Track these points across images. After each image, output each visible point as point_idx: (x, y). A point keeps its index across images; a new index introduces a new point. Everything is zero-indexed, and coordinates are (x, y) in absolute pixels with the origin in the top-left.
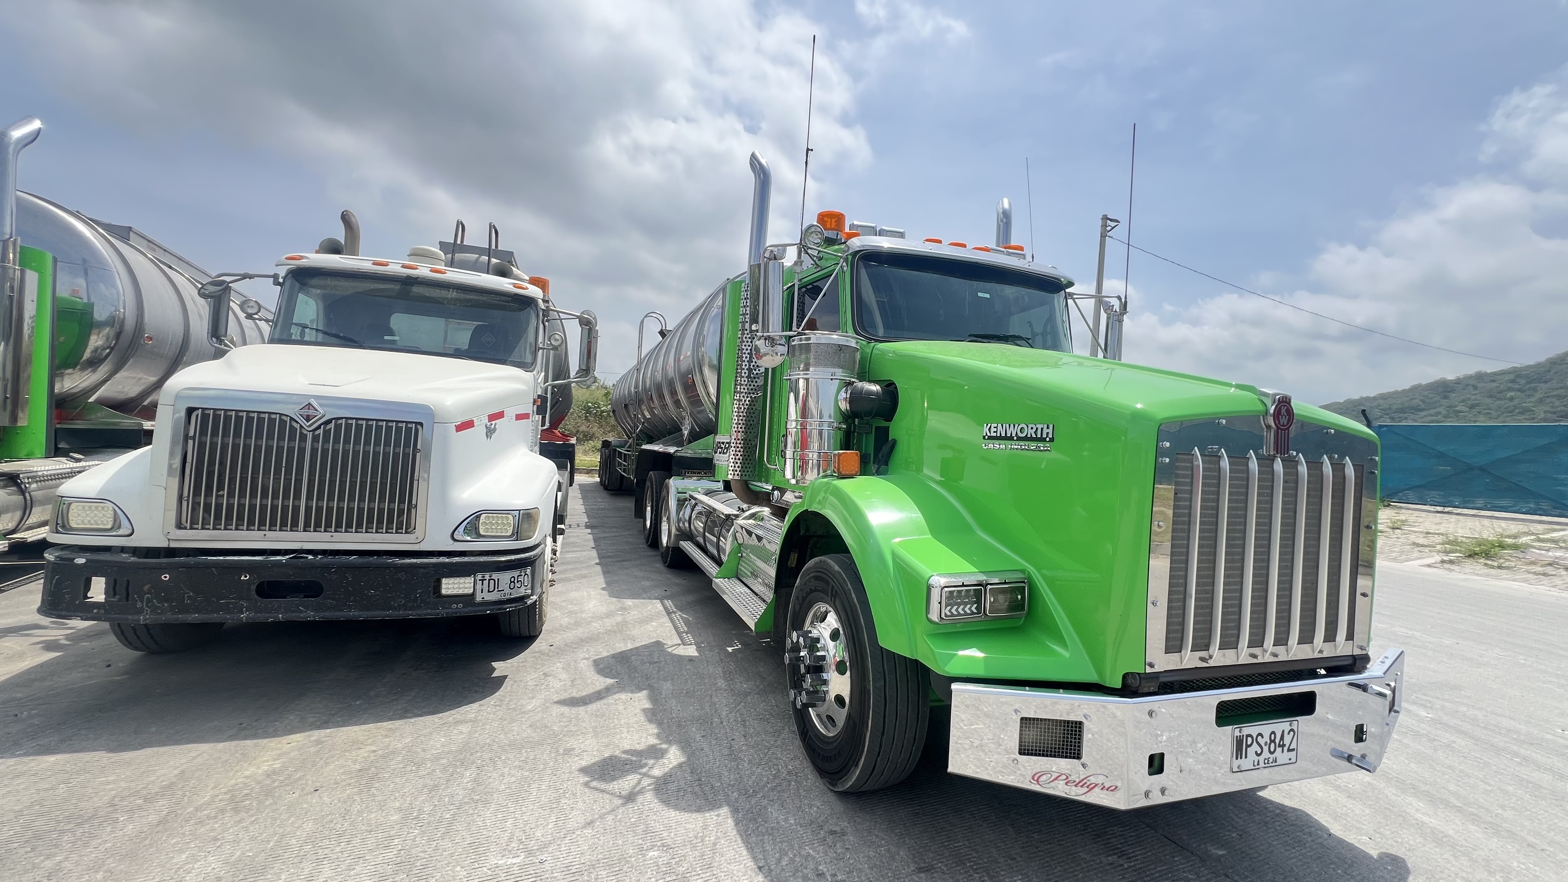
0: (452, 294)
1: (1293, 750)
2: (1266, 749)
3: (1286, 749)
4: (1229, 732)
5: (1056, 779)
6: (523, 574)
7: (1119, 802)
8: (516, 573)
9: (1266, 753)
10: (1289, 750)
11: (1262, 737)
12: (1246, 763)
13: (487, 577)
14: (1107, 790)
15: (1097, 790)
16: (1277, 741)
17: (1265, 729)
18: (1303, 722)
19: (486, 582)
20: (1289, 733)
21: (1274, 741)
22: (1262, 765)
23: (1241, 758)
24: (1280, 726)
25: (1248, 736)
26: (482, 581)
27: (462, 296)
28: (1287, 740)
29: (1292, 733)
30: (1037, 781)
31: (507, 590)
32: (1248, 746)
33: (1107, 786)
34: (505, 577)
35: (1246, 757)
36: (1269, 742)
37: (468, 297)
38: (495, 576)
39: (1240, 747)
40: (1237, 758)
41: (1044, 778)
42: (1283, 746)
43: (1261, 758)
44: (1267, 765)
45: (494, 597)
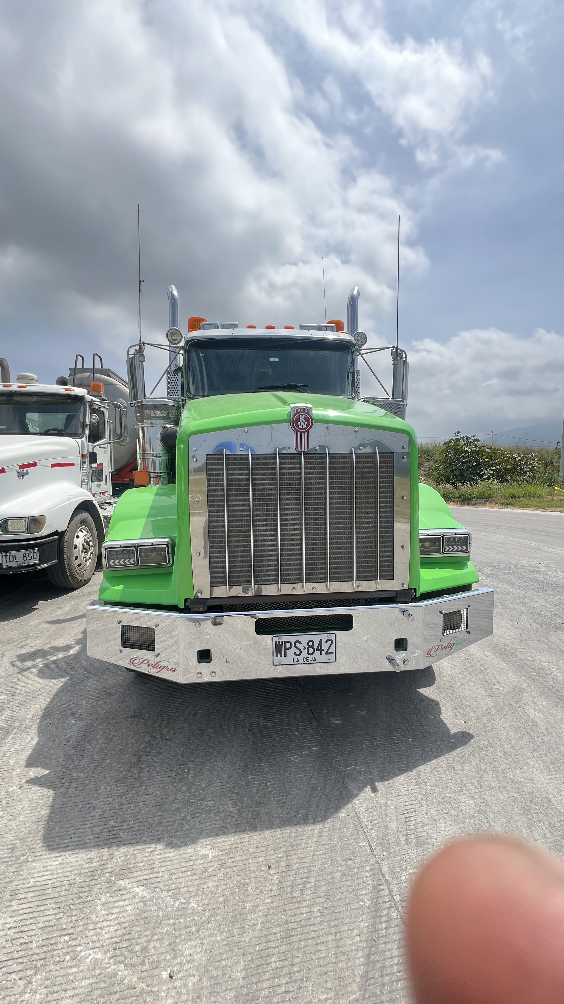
0: (34, 399)
1: (332, 653)
2: (304, 652)
3: (324, 652)
4: (268, 640)
5: (142, 662)
6: (32, 552)
7: (180, 678)
8: (27, 552)
9: (304, 654)
10: (327, 653)
11: (301, 643)
12: (283, 660)
13: (8, 554)
14: (170, 670)
15: (165, 670)
16: (315, 646)
17: (304, 638)
18: (341, 635)
19: (8, 557)
20: (326, 642)
21: (312, 647)
22: (301, 661)
23: (281, 656)
24: (316, 637)
25: (286, 642)
26: (6, 556)
27: (39, 399)
28: (325, 646)
29: (330, 642)
30: (133, 663)
31: (22, 561)
32: (286, 649)
33: (170, 668)
34: (19, 554)
35: (285, 656)
36: (307, 647)
37: (43, 399)
38: (13, 553)
39: (279, 649)
40: (277, 656)
41: (136, 662)
42: (322, 650)
43: (300, 658)
44: (306, 662)
45: (14, 564)
